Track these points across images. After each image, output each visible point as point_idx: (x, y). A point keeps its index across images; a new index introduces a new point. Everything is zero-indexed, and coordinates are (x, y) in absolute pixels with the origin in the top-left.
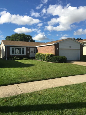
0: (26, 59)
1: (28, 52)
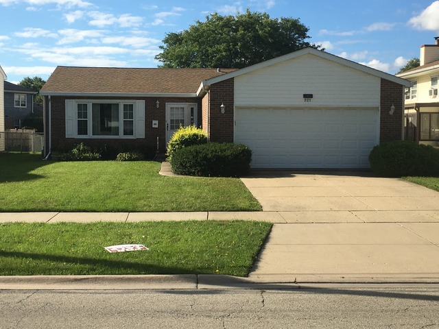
0: (130, 159)
1: (155, 124)
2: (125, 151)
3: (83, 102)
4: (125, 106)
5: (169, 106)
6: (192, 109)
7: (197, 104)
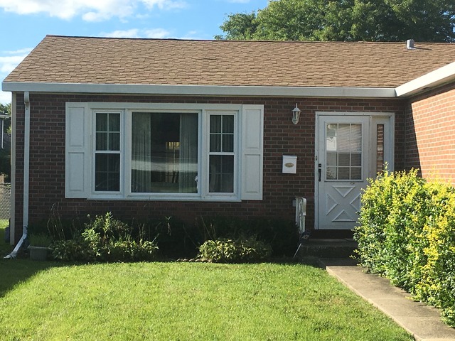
0: (237, 259)
1: (290, 164)
2: (221, 234)
3: (109, 108)
4: (214, 119)
5: (323, 119)
6: (381, 127)
7: (393, 115)
